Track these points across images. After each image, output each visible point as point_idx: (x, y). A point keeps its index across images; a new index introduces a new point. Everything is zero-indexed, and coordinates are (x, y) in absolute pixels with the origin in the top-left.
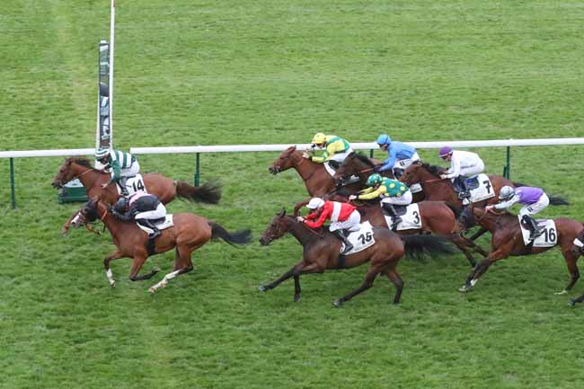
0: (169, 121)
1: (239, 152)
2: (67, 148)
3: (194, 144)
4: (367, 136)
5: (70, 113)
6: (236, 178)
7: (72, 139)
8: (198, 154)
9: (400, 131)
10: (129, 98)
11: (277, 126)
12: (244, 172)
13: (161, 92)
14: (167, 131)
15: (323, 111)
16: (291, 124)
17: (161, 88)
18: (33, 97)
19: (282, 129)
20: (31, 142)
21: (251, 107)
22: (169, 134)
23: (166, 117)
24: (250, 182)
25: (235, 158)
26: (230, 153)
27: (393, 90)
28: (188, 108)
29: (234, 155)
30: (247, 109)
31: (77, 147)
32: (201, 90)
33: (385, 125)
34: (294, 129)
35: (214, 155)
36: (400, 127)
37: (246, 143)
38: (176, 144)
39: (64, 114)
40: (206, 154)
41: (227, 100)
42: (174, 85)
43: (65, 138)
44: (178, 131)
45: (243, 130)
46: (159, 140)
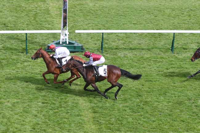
0: (90, 19)
1: (119, 33)
2: (48, 30)
3: (100, 29)
4: (171, 27)
5: (49, 16)
6: (117, 44)
7: (50, 26)
8: (103, 33)
9: (184, 26)
10: (73, 10)
11: (134, 23)
12: (121, 41)
13: (86, 8)
14: (89, 24)
15: (153, 17)
16: (140, 22)
17: (86, 6)
18: (33, 9)
19: (136, 24)
20: (33, 27)
21: (123, 14)
22: (90, 25)
23: (88, 18)
24: (124, 45)
25: (117, 36)
26: (115, 33)
27: (181, 9)
28: (97, 14)
29: (117, 34)
30: (122, 15)
31: (52, 29)
32: (102, 7)
33: (179, 23)
34: (141, 24)
35: (108, 34)
36: (185, 24)
37: (121, 29)
38: (93, 29)
39: (46, 16)
40: (105, 33)
41: (114, 11)
42: (91, 5)
43: (47, 26)
44: (94, 24)
45: (120, 24)
46: (86, 27)
